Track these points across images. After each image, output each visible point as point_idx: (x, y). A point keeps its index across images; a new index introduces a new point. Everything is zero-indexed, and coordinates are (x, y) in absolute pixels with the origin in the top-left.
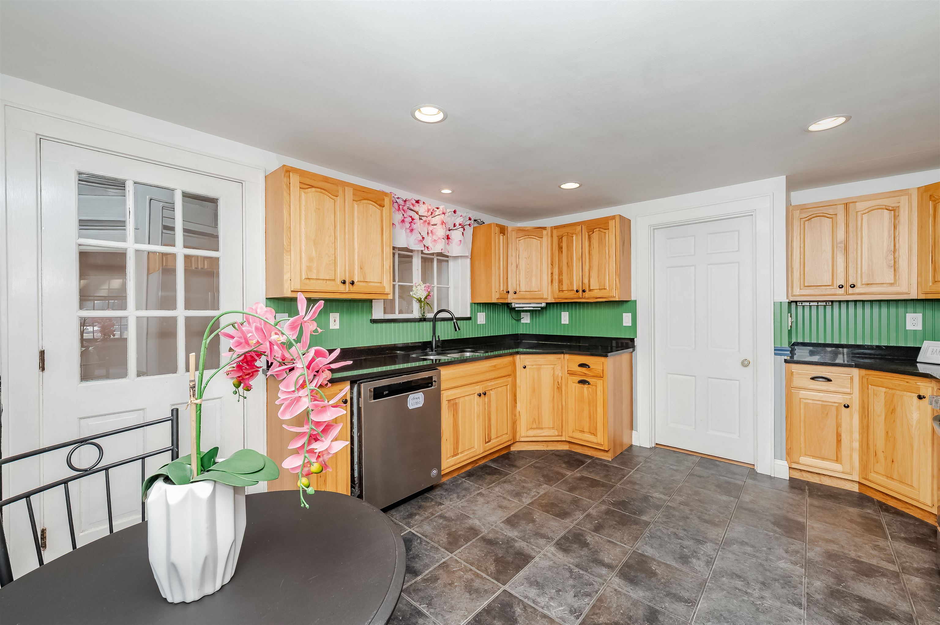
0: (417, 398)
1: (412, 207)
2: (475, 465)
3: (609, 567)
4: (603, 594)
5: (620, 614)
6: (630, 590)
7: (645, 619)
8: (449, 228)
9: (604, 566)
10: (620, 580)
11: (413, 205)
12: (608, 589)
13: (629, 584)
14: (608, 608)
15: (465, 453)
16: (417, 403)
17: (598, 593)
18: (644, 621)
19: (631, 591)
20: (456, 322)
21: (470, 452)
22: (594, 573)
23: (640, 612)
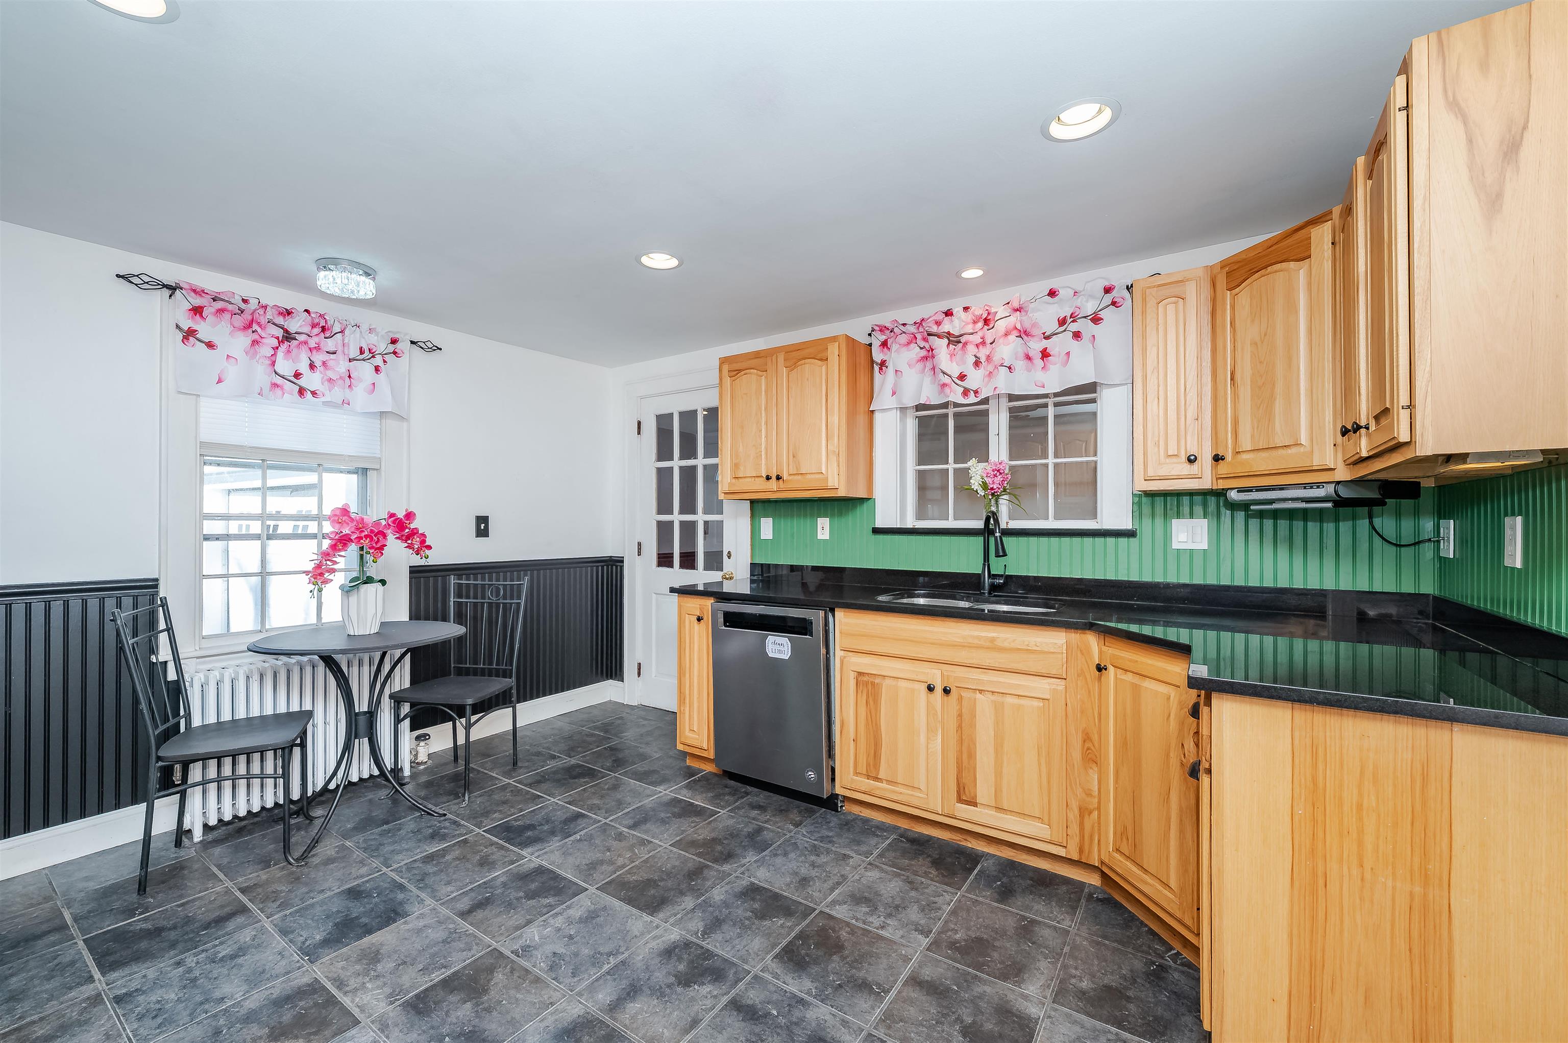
0: (779, 644)
1: (934, 329)
2: (960, 841)
3: (614, 1007)
4: (548, 986)
5: (501, 999)
6: (545, 1023)
7: (477, 1029)
8: (1044, 334)
9: (617, 999)
10: (576, 1016)
11: (938, 323)
12: (557, 995)
13: (560, 1026)
14: (517, 988)
15: (897, 789)
16: (780, 652)
17: (553, 981)
18: (474, 1026)
19: (543, 1025)
20: (1000, 537)
21: (910, 792)
22: (601, 982)
23: (493, 1026)
